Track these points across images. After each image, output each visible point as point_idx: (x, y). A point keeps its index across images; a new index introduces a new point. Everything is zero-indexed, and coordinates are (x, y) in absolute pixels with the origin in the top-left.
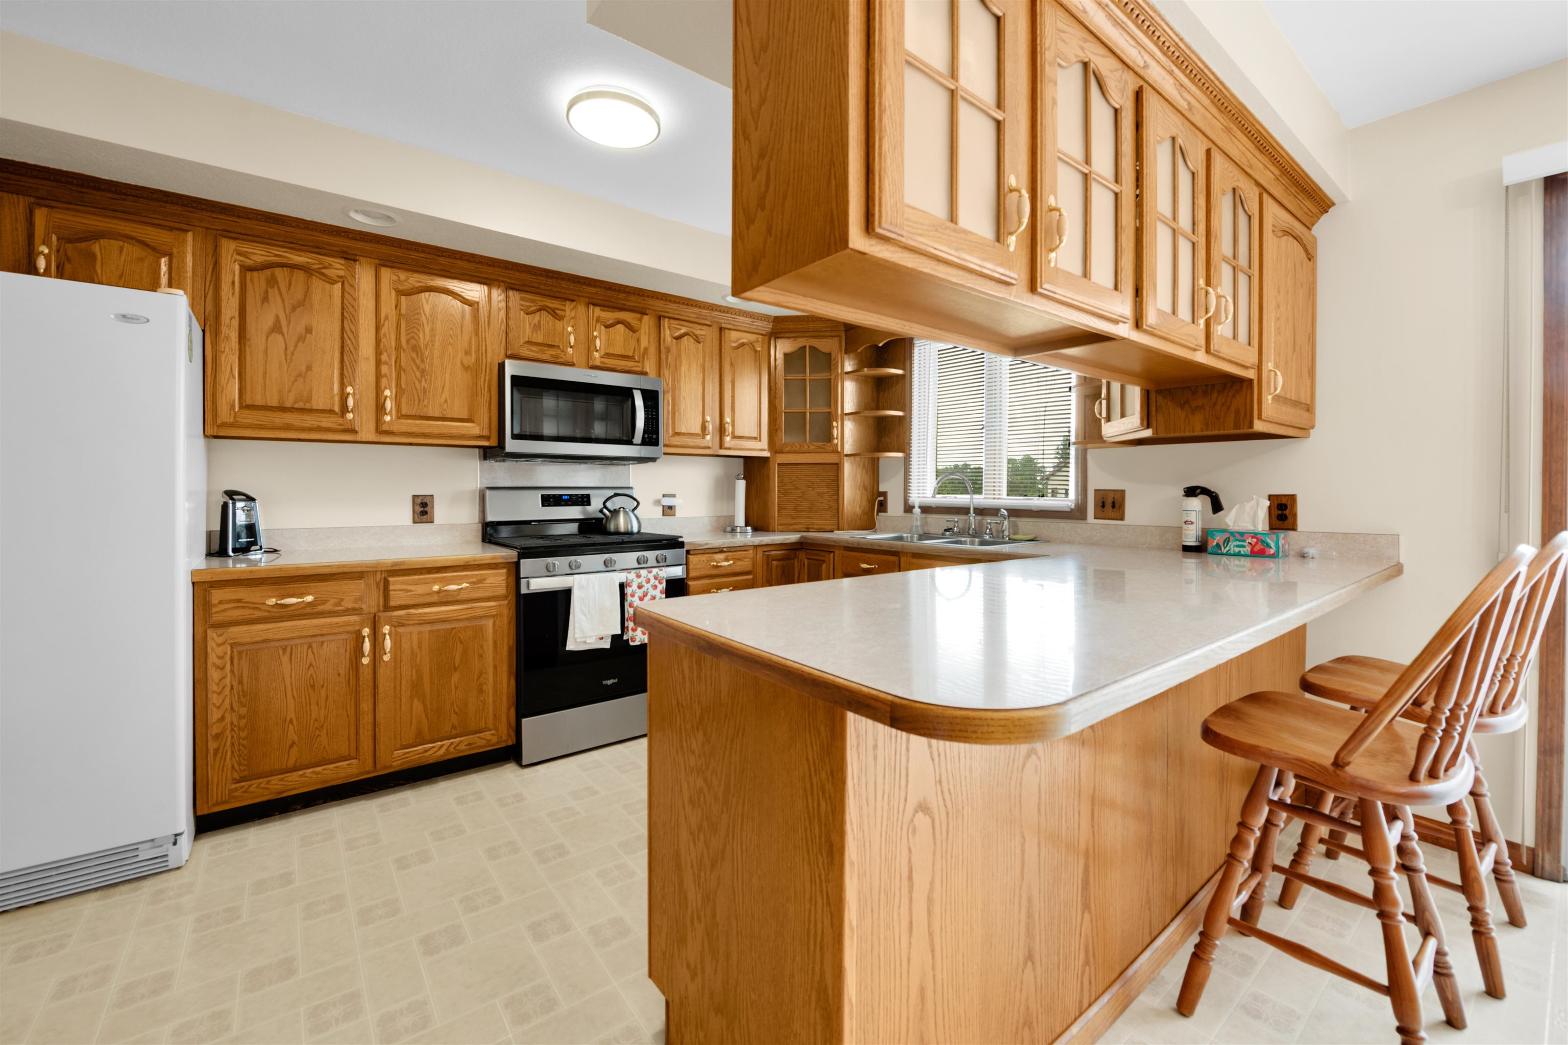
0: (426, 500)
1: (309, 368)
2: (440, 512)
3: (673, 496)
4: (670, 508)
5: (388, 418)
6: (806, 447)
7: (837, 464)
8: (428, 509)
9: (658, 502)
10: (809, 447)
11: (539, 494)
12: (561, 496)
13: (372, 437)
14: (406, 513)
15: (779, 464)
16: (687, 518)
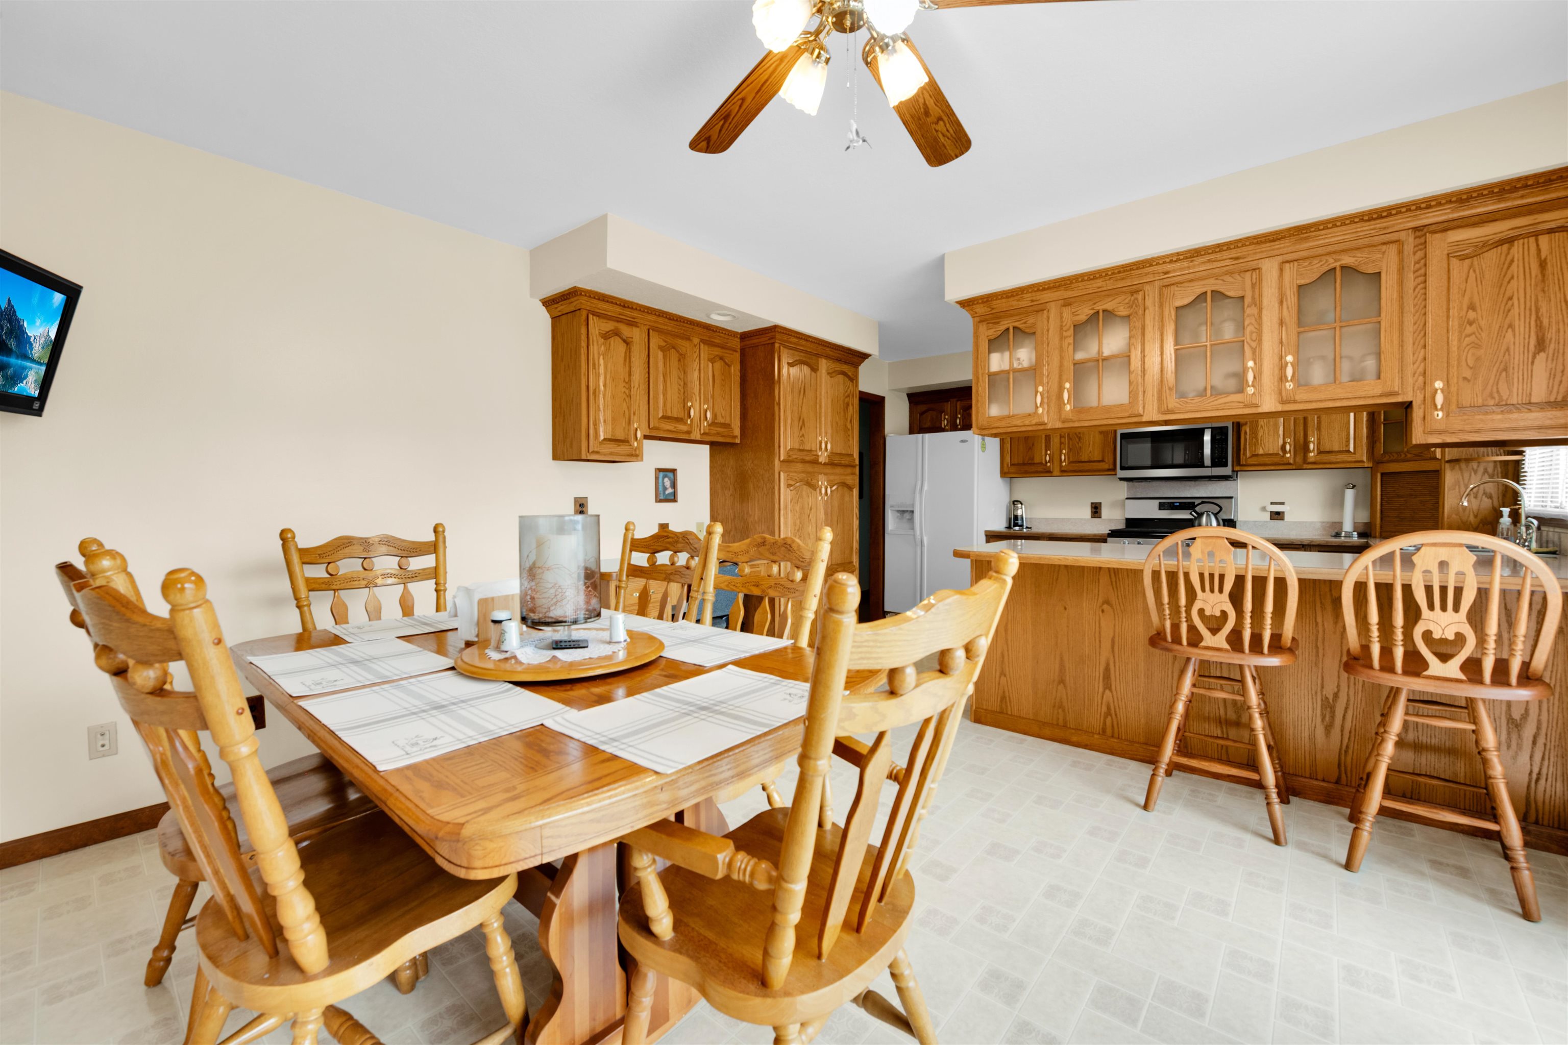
0: (1097, 505)
1: (1033, 445)
2: (1105, 512)
3: (1283, 503)
4: (1278, 513)
5: (1064, 464)
6: (1403, 456)
7: (1437, 471)
8: (1098, 510)
9: (1264, 509)
10: (1406, 456)
11: (1157, 502)
12: (1174, 503)
13: (1058, 474)
14: (1087, 512)
15: (1382, 474)
16: (1295, 522)
